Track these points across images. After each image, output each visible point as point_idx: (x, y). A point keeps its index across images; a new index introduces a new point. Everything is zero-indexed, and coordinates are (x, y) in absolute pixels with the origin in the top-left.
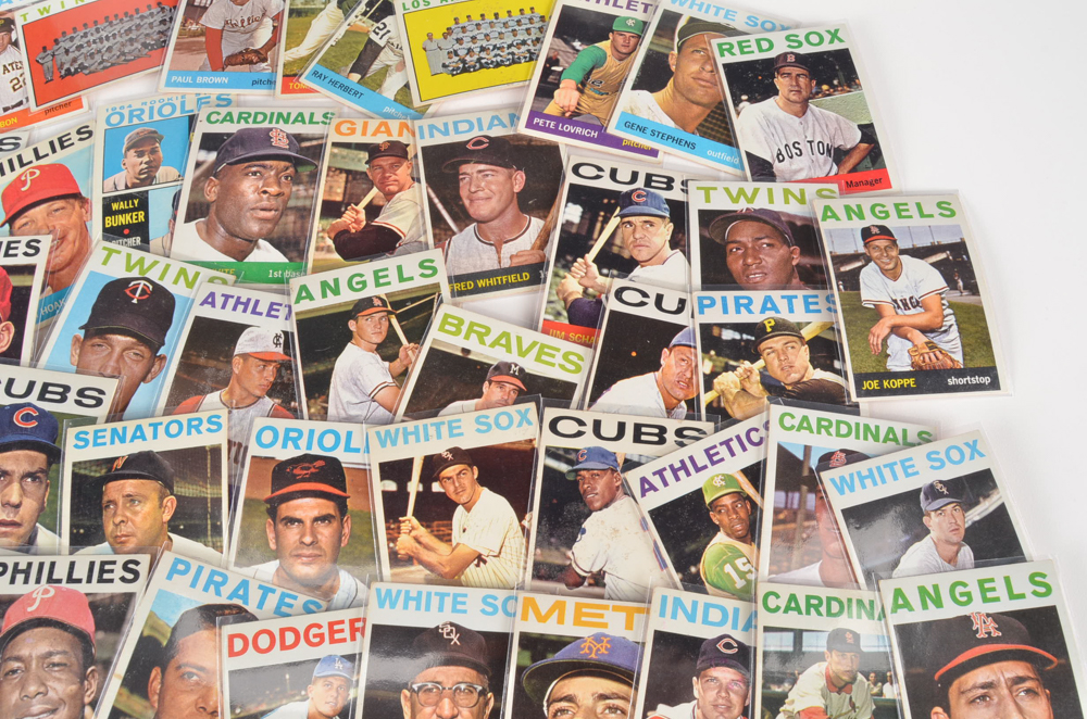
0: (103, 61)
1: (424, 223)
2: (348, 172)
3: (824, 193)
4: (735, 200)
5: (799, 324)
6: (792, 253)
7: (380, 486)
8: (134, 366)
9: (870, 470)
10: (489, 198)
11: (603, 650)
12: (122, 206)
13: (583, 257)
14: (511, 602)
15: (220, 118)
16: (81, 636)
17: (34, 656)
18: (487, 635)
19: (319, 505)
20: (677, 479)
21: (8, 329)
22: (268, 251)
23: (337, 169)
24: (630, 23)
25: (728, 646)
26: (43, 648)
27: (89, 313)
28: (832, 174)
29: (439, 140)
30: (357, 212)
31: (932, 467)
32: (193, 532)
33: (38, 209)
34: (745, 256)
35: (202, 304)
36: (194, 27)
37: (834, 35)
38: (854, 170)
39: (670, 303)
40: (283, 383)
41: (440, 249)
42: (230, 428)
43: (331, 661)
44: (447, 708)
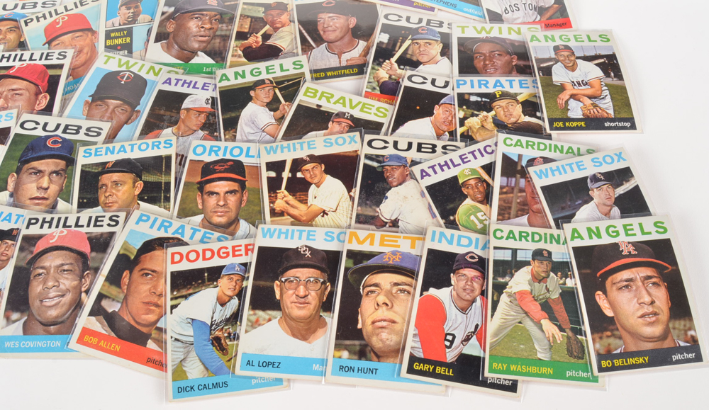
1: (296, 43)
2: (252, 18)
3: (532, 29)
4: (480, 32)
5: (516, 93)
6: (512, 58)
7: (266, 174)
8: (121, 116)
9: (558, 167)
10: (335, 31)
11: (397, 259)
12: (117, 34)
13: (389, 59)
14: (343, 235)
16: (82, 255)
17: (52, 266)
18: (327, 252)
19: (229, 185)
20: (443, 170)
21: (46, 97)
22: (203, 57)
23: (245, 16)
25: (472, 257)
26: (59, 262)
27: (95, 88)
28: (537, 20)
29: (306, 2)
30: (257, 37)
31: (595, 166)
32: (153, 201)
33: (66, 36)
35: (163, 84)
38: (550, 18)
39: (440, 82)
40: (210, 123)
41: (305, 56)
42: (177, 147)
43: (232, 266)
44: (302, 291)
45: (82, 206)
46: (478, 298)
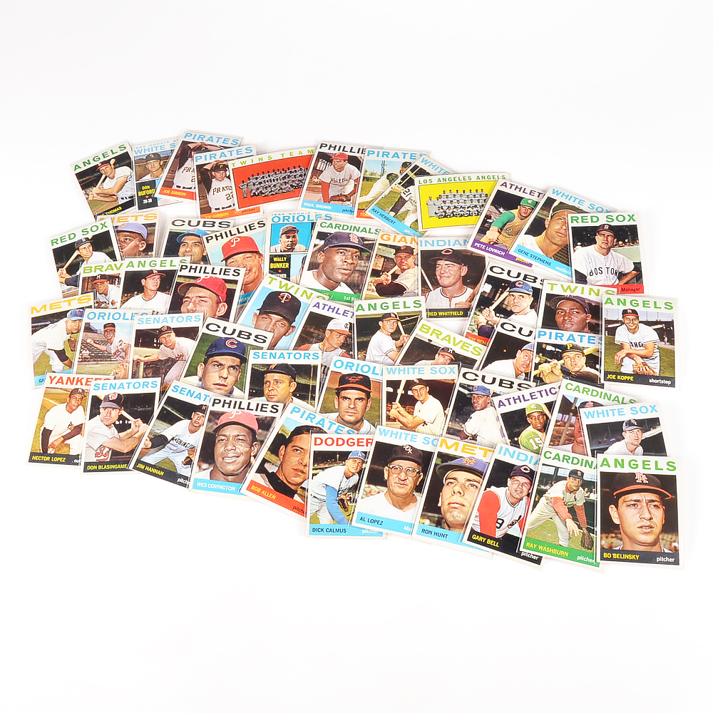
0: (272, 191)
1: (418, 285)
2: (385, 257)
3: (609, 292)
4: (565, 291)
6: (587, 317)
7: (386, 389)
8: (281, 329)
9: (603, 411)
10: (449, 277)
11: (472, 463)
12: (279, 259)
13: (489, 307)
14: (436, 441)
15: (327, 225)
16: (252, 430)
17: (231, 435)
19: (358, 394)
20: (515, 403)
21: (224, 306)
22: (345, 288)
23: (380, 255)
24: (530, 201)
25: (526, 469)
27: (262, 304)
28: (616, 284)
29: (429, 248)
30: (388, 276)
31: (632, 413)
32: (303, 398)
33: (239, 256)
34: (564, 316)
35: (313, 307)
36: (316, 180)
37: (631, 217)
38: (627, 283)
39: (525, 332)
42: (322, 359)
43: (357, 453)
44: (403, 476)
45: (252, 395)
46: (524, 498)
